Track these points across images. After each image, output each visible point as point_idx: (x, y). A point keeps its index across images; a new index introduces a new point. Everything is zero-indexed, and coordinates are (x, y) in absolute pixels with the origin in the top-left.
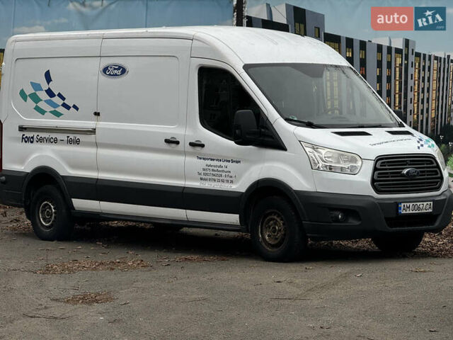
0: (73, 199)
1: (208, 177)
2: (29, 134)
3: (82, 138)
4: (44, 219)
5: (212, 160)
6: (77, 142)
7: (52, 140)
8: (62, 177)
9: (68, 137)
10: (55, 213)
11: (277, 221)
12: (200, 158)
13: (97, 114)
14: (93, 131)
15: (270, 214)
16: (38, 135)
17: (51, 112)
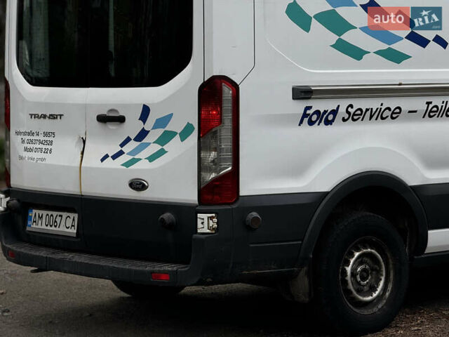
0: (430, 232)
7: (388, 113)
8: (411, 187)
16: (351, 106)
17: (379, 53)
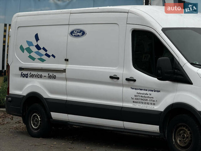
0: (51, 113)
1: (138, 101)
2: (25, 72)
3: (57, 75)
4: (34, 124)
5: (141, 90)
6: (54, 77)
7: (39, 76)
8: (45, 98)
9: (49, 74)
10: (40, 121)
11: (185, 131)
12: (133, 89)
13: (67, 60)
14: (64, 71)
15: (181, 126)
16: (31, 73)
17: (38, 59)
